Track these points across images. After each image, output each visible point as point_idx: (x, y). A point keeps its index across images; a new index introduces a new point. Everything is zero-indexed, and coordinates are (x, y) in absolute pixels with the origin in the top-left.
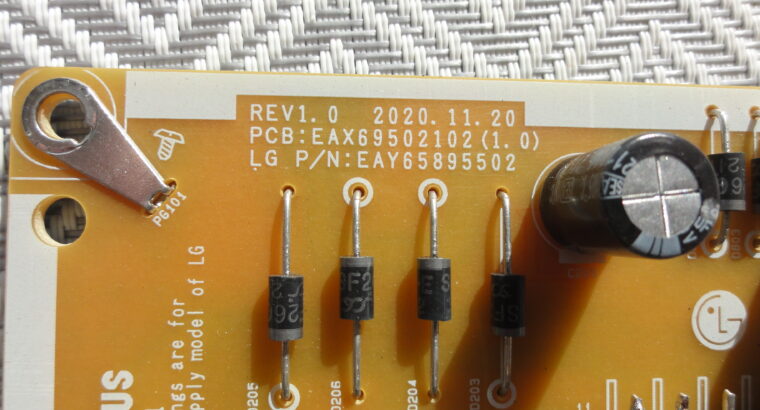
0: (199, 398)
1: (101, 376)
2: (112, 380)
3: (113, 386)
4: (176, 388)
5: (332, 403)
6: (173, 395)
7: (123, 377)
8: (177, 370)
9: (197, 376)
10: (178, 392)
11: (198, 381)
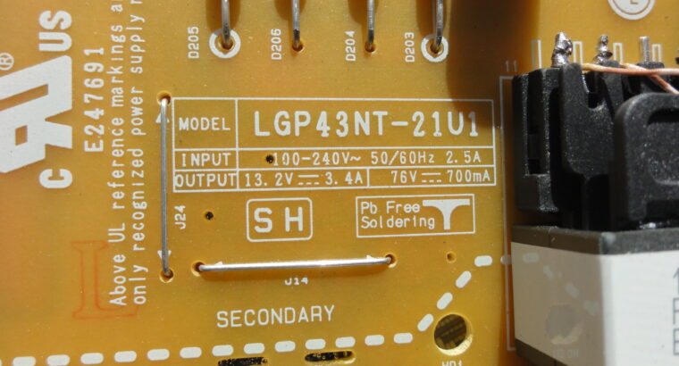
0: (139, 40)
1: (38, 16)
2: (50, 20)
3: (51, 25)
4: (116, 30)
5: (273, 50)
6: (113, 36)
7: (61, 17)
8: (116, 12)
9: (137, 18)
10: (117, 34)
11: (138, 24)
